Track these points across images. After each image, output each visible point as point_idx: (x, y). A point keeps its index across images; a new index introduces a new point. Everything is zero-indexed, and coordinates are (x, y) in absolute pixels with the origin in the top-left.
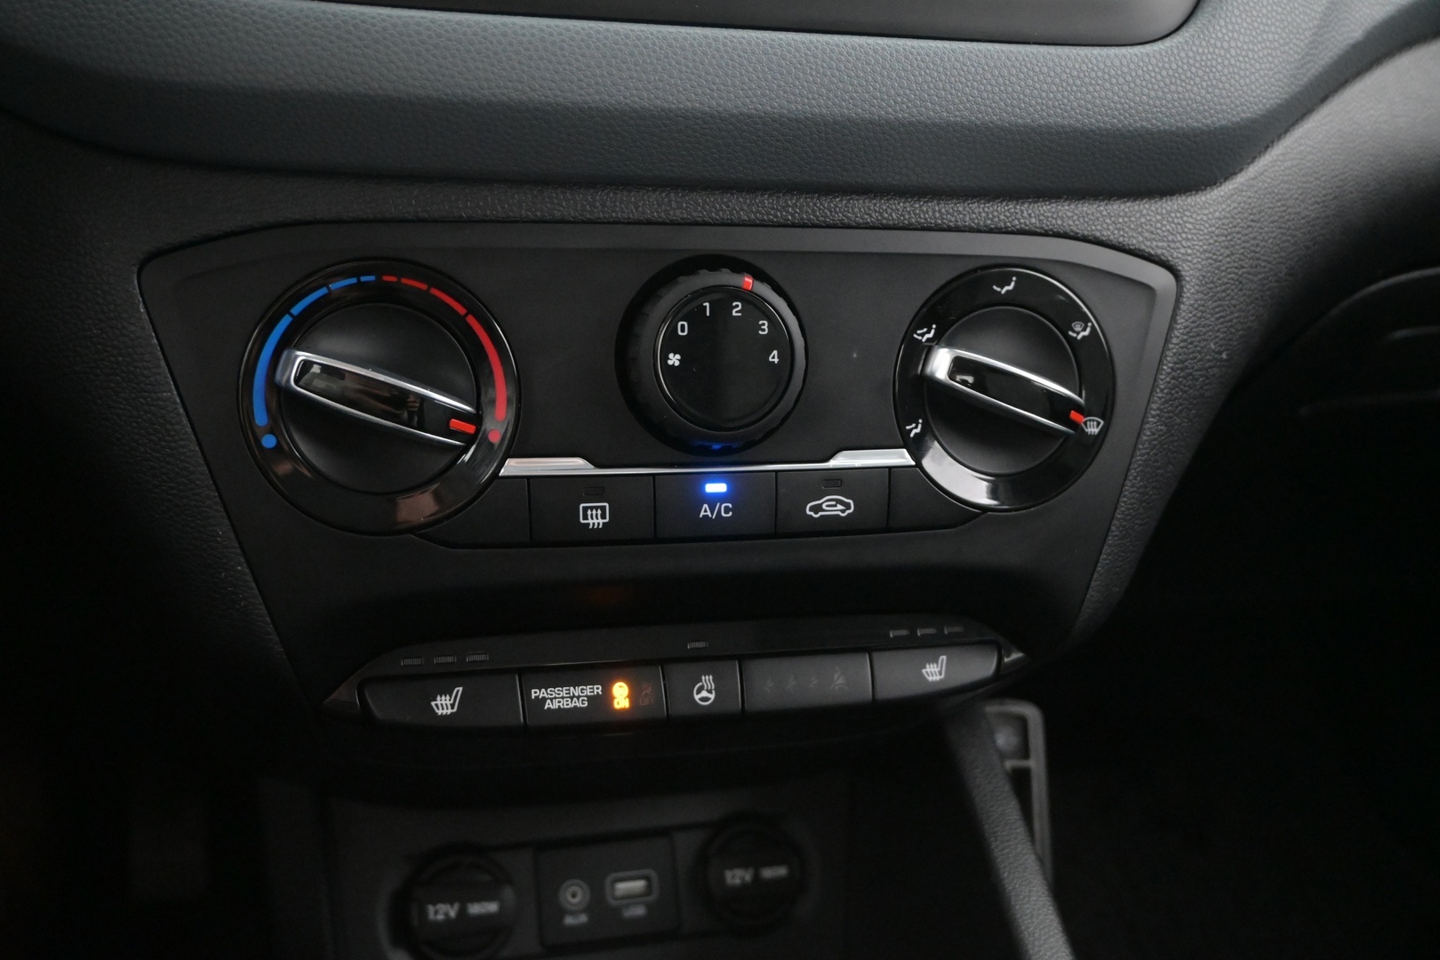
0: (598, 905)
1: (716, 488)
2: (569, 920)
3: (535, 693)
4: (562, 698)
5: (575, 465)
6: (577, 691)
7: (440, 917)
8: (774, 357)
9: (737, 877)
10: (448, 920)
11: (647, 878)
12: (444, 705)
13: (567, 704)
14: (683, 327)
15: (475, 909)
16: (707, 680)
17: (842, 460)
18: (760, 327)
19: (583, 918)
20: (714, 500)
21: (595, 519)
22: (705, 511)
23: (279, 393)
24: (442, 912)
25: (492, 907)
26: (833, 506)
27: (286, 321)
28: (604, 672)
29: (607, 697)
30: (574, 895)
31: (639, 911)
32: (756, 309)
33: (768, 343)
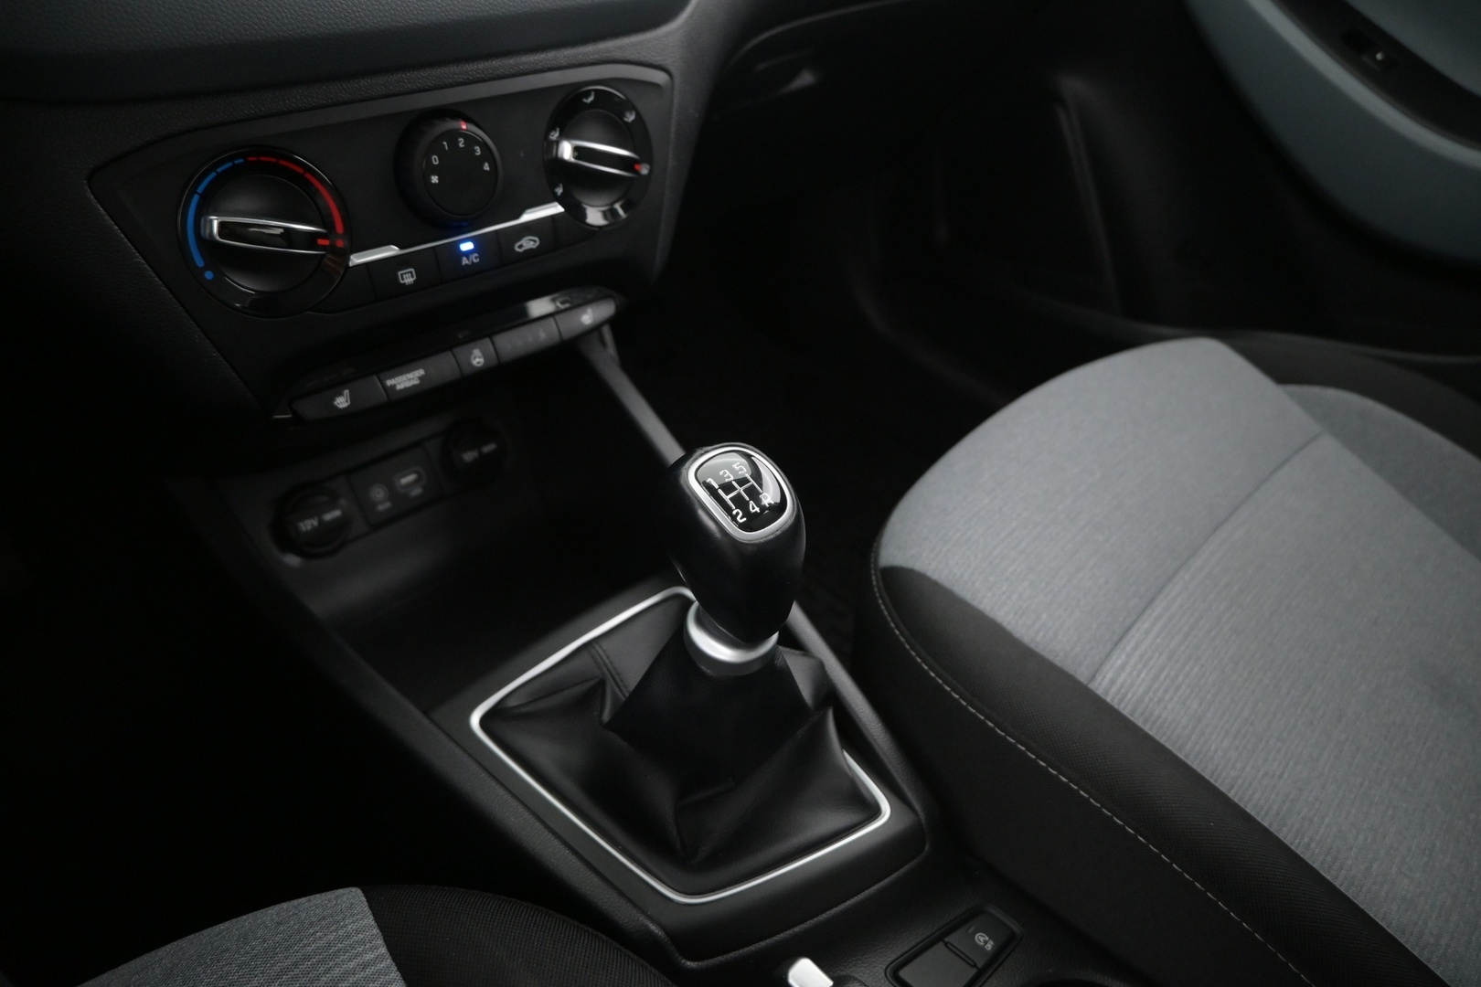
0: (394, 494)
1: (467, 246)
2: (381, 508)
3: (389, 383)
4: (404, 382)
5: (392, 251)
6: (410, 375)
7: (309, 528)
8: (486, 167)
9: (469, 456)
10: (314, 529)
11: (417, 472)
12: (342, 402)
13: (409, 384)
14: (435, 160)
15: (328, 517)
16: (477, 352)
17: (529, 216)
18: (475, 151)
19: (388, 505)
20: (468, 254)
21: (408, 278)
22: (465, 261)
23: (207, 244)
24: (308, 525)
25: (337, 513)
26: (529, 243)
27: (196, 199)
30: (378, 493)
31: (417, 491)
32: (471, 141)
33: (482, 160)
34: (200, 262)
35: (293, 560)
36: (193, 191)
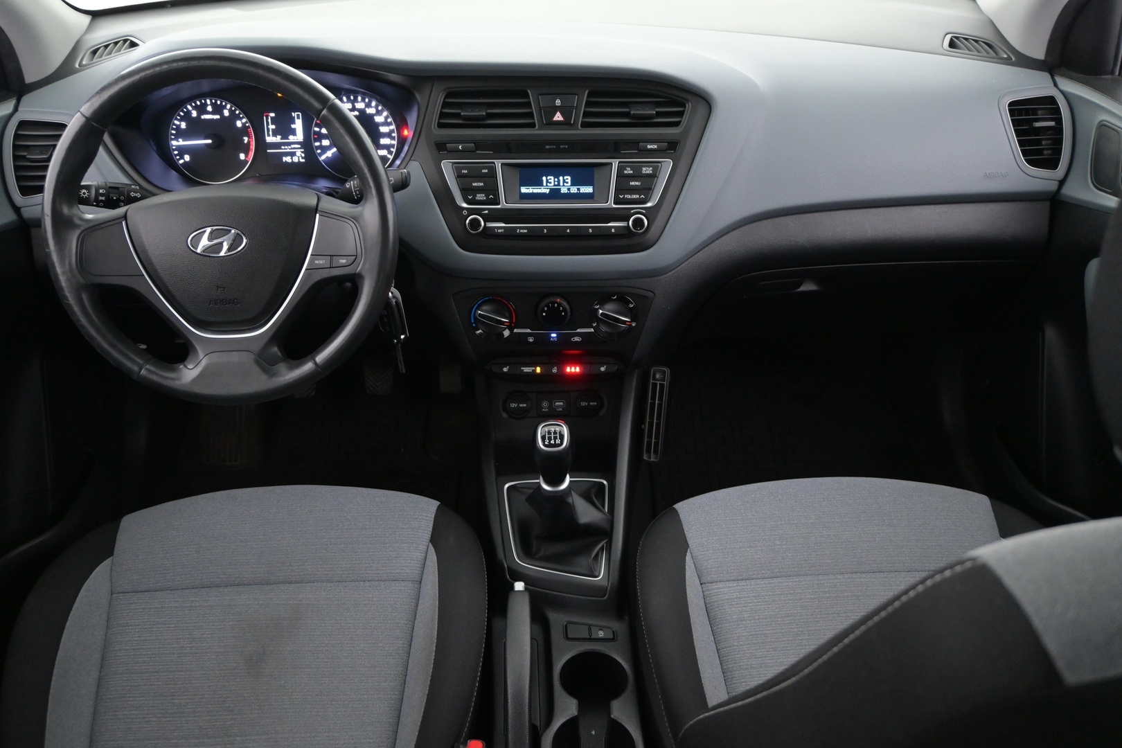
0: (551, 407)
1: (554, 335)
2: (544, 410)
3: (522, 369)
4: (527, 370)
5: (529, 331)
6: (530, 369)
7: (513, 407)
8: (563, 314)
9: (584, 404)
10: (515, 408)
11: (563, 402)
12: (505, 370)
14: (546, 309)
15: (521, 405)
16: (555, 368)
17: (579, 330)
18: (561, 308)
19: (547, 410)
20: (553, 338)
21: (531, 340)
22: (552, 339)
24: (513, 405)
25: (525, 405)
26: (577, 339)
27: (476, 306)
28: (535, 365)
29: (535, 370)
30: (545, 404)
31: (560, 409)
32: (560, 305)
33: (562, 311)
34: (473, 321)
35: (505, 415)
36: (476, 303)
